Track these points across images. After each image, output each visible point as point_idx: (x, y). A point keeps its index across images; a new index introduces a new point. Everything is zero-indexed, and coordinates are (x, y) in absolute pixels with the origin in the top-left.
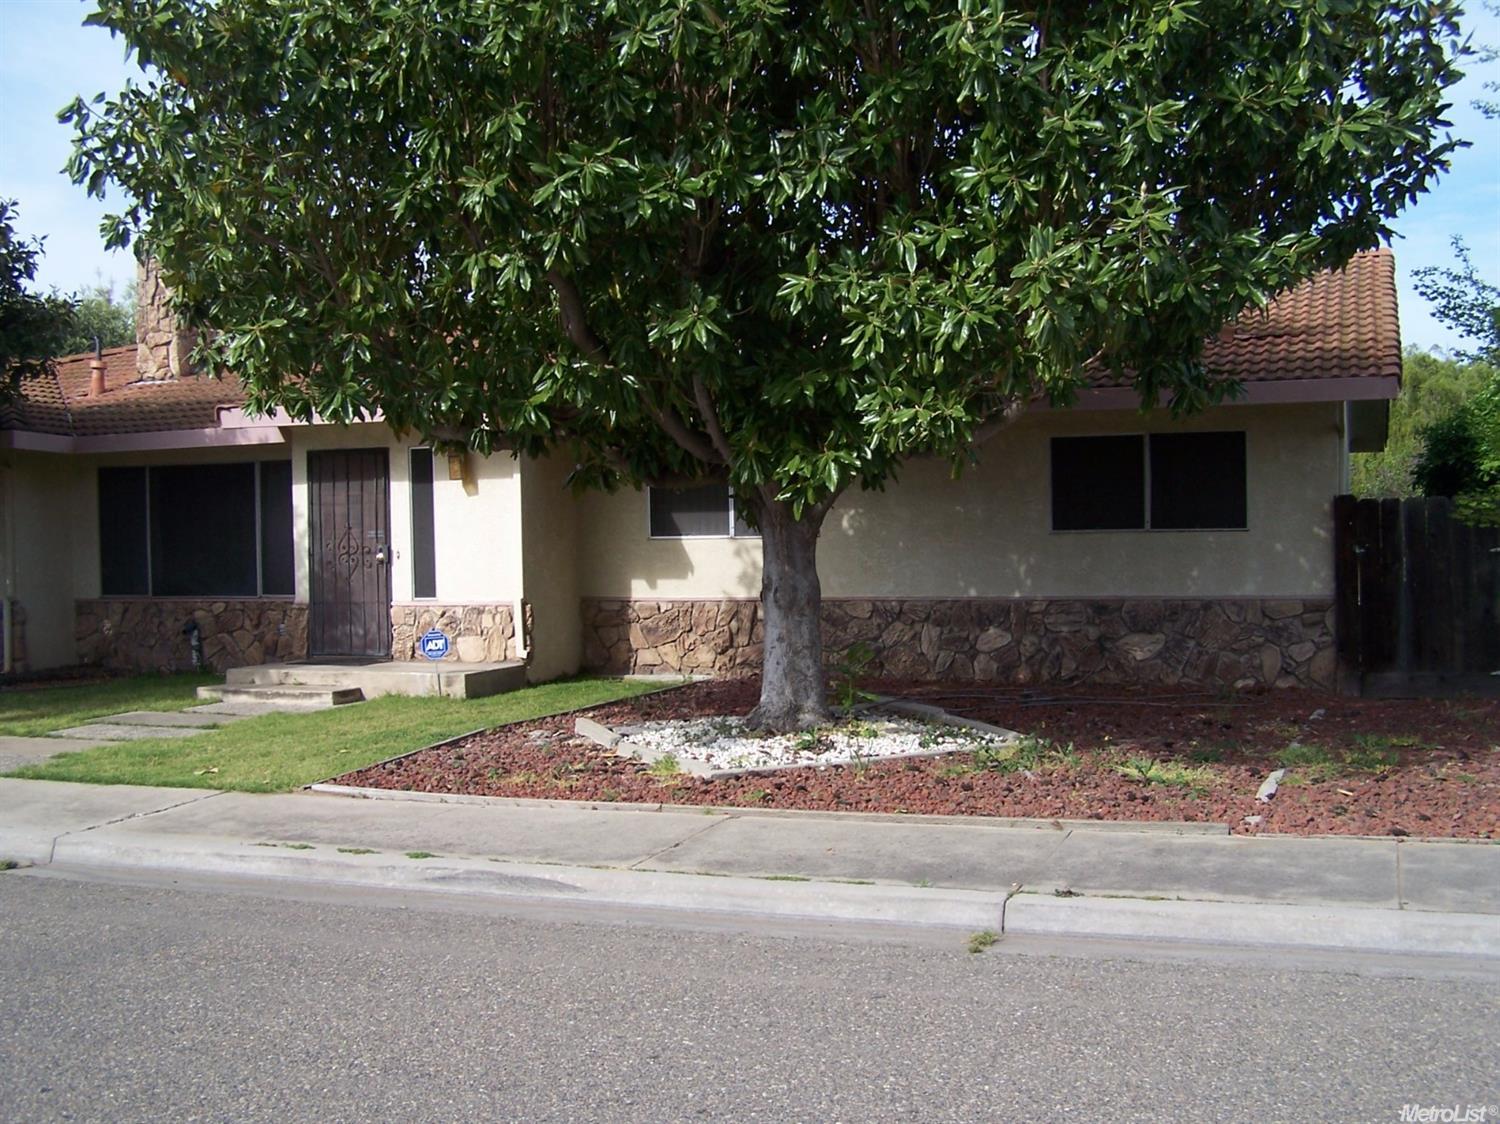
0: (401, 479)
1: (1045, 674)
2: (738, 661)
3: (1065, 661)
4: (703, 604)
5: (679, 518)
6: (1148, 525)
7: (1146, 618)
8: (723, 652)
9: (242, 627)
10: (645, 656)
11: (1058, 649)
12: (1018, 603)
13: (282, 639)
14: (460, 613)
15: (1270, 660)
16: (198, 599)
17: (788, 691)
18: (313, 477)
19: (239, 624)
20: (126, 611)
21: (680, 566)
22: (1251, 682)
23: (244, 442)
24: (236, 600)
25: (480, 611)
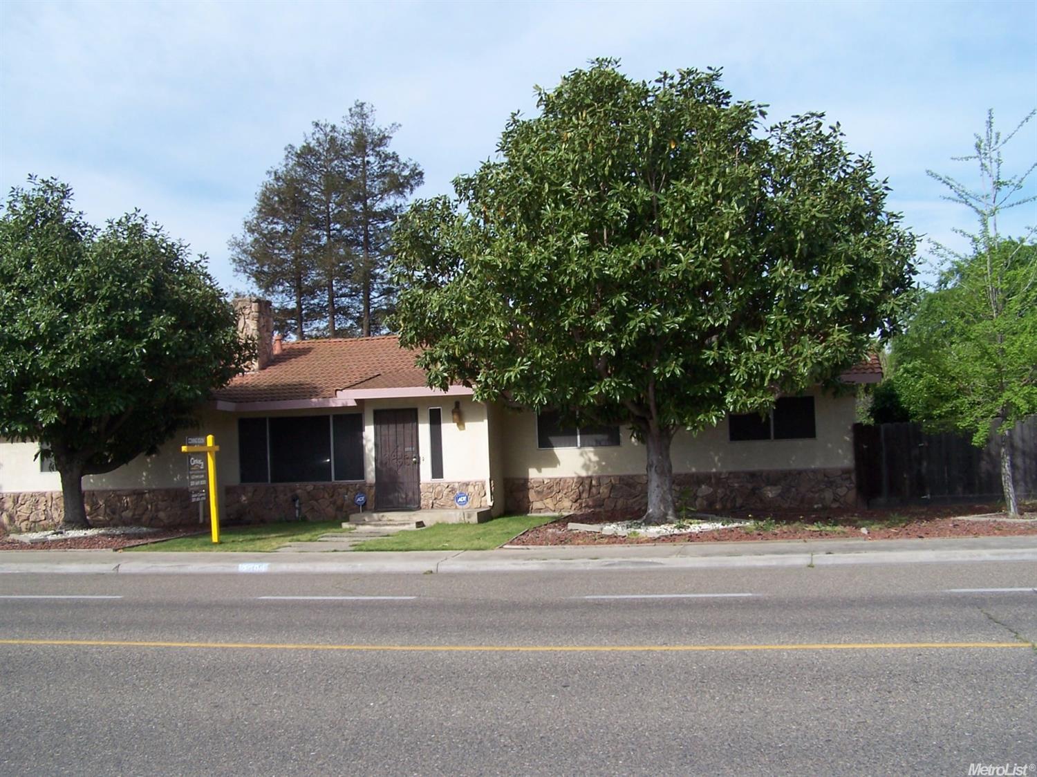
0: (424, 423)
1: (729, 505)
2: (583, 505)
3: (737, 499)
4: (565, 480)
5: (552, 439)
6: (772, 438)
7: (772, 479)
8: (576, 501)
9: (323, 498)
10: (536, 505)
11: (734, 494)
12: (715, 474)
13: (346, 503)
14: (456, 485)
15: (828, 495)
16: (298, 484)
17: (662, 508)
18: (377, 422)
19: (321, 496)
20: (255, 490)
21: (554, 461)
22: (820, 505)
23: (334, 406)
24: (320, 484)
25: (467, 484)
